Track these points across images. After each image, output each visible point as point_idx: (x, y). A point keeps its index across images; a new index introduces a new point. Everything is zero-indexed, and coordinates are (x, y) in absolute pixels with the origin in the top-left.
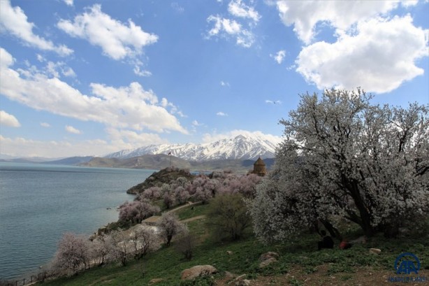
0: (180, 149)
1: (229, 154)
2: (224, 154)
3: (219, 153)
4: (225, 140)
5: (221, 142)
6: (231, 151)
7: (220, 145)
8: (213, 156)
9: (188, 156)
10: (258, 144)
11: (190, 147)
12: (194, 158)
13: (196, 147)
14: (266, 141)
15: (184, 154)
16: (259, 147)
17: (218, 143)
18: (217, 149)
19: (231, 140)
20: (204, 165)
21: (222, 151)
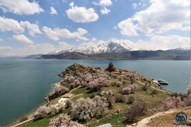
0: (83, 49)
1: (105, 50)
2: (103, 50)
3: (101, 50)
4: (103, 44)
5: (102, 45)
6: (106, 49)
7: (101, 46)
8: (98, 51)
9: (86, 52)
10: (120, 45)
11: (87, 48)
12: (89, 53)
13: (90, 48)
14: (124, 44)
15: (84, 51)
16: (120, 47)
17: (100, 45)
18: (100, 48)
19: (106, 43)
20: (94, 56)
21: (102, 49)
